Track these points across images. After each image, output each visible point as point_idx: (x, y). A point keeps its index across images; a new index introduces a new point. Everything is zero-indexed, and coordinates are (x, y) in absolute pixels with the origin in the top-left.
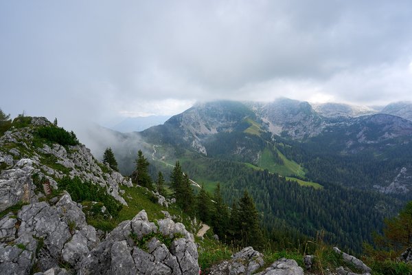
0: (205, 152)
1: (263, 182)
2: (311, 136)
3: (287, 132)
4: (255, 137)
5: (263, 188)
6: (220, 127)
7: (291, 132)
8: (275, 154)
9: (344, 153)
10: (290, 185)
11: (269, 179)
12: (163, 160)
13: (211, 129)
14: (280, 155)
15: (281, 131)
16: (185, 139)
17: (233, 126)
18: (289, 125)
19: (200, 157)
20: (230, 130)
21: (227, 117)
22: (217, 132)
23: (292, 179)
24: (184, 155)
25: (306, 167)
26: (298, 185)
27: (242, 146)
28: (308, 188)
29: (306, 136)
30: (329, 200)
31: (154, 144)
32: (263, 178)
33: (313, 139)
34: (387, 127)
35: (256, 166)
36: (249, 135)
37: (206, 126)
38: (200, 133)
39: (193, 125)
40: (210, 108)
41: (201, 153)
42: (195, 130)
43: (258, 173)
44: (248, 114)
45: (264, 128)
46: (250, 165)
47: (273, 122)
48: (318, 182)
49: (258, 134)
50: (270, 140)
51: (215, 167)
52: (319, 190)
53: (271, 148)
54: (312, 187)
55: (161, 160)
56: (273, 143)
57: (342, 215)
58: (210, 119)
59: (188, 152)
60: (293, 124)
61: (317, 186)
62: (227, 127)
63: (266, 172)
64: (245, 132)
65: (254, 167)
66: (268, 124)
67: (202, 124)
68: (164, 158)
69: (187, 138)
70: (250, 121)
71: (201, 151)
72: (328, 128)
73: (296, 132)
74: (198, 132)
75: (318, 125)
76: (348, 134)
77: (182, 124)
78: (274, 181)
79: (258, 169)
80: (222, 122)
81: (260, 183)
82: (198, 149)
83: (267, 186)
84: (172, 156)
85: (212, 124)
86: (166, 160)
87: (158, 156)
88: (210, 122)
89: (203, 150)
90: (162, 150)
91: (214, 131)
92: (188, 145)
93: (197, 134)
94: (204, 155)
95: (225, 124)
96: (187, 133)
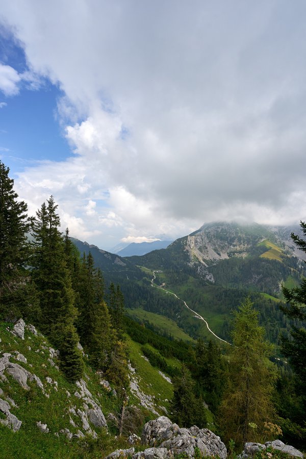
0: (212, 280)
4: (274, 262)
5: (285, 326)
6: (231, 252)
12: (163, 287)
13: (221, 254)
16: (191, 264)
17: (247, 251)
19: (206, 285)
20: (244, 255)
21: (240, 240)
22: (228, 258)
24: (187, 282)
27: (259, 274)
31: (155, 269)
35: (276, 297)
36: (267, 261)
37: (215, 250)
38: (208, 259)
39: (200, 249)
40: (219, 230)
41: (208, 281)
42: (202, 255)
43: (278, 306)
45: (287, 252)
46: (267, 296)
49: (280, 260)
50: (296, 266)
51: (223, 296)
53: (296, 277)
55: (160, 287)
56: (300, 271)
58: (219, 242)
59: (191, 279)
62: (240, 252)
64: (261, 256)
65: (272, 298)
66: (293, 248)
67: (210, 249)
68: (164, 284)
69: (193, 263)
70: (269, 245)
71: (208, 278)
74: (205, 257)
77: (187, 248)
79: (278, 301)
80: (234, 246)
81: (281, 319)
82: (204, 276)
84: (173, 283)
85: (223, 248)
86: (166, 287)
87: (157, 282)
88: (219, 246)
89: (210, 277)
90: (162, 276)
91: (224, 256)
92: (192, 272)
93: (204, 260)
94: (211, 283)
95: (238, 248)
96: (192, 258)
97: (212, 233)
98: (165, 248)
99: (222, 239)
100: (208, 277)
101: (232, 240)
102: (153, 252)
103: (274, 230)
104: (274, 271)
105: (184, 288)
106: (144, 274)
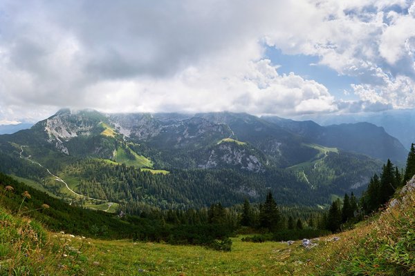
0: (67, 152)
1: (122, 174)
2: (153, 136)
3: (135, 134)
4: (110, 138)
5: (122, 180)
6: (79, 132)
7: (138, 134)
8: (127, 151)
9: (176, 146)
10: (145, 175)
11: (127, 171)
12: (29, 158)
13: (72, 133)
14: (132, 152)
15: (129, 133)
16: (50, 141)
17: (90, 131)
18: (135, 128)
19: (63, 156)
20: (88, 134)
21: (85, 123)
22: (76, 136)
23: (145, 170)
24: (48, 154)
25: (153, 160)
26: (151, 173)
28: (158, 174)
29: (149, 136)
30: (176, 180)
31: (22, 144)
32: (121, 171)
33: (154, 138)
34: (199, 126)
35: (114, 161)
36: (105, 137)
37: (67, 130)
38: (62, 137)
39: (56, 130)
41: (64, 153)
42: (58, 134)
43: (117, 167)
44: (103, 120)
45: (116, 131)
46: (109, 162)
47: (123, 127)
48: (165, 169)
49: (113, 136)
50: (123, 140)
52: (167, 175)
53: (124, 147)
54: (162, 174)
55: (27, 158)
56: (125, 143)
57: (186, 189)
58: (70, 124)
59: (51, 152)
60: (139, 127)
61: (165, 172)
62: (85, 132)
63: (123, 166)
64: (101, 134)
65: (112, 162)
66: (119, 128)
67: (64, 129)
68: (30, 156)
70: (104, 126)
72: (164, 129)
73: (142, 133)
74: (60, 135)
75: (157, 127)
76: (178, 132)
77: (46, 128)
78: (131, 173)
79: (117, 164)
80: (81, 127)
82: (61, 150)
83: (126, 178)
84: (37, 156)
85: (73, 128)
86: (32, 158)
87: (25, 154)
88: (70, 127)
89: (65, 150)
90: (28, 150)
91: (74, 135)
92: (52, 146)
93: (59, 138)
94: (67, 155)
95: (84, 129)
96: (50, 136)
97: (65, 118)
98: (30, 128)
99: (72, 122)
100: (64, 150)
101: (80, 123)
102: (20, 131)
103: (107, 116)
104: (110, 144)
105: (46, 159)
106: (14, 148)
